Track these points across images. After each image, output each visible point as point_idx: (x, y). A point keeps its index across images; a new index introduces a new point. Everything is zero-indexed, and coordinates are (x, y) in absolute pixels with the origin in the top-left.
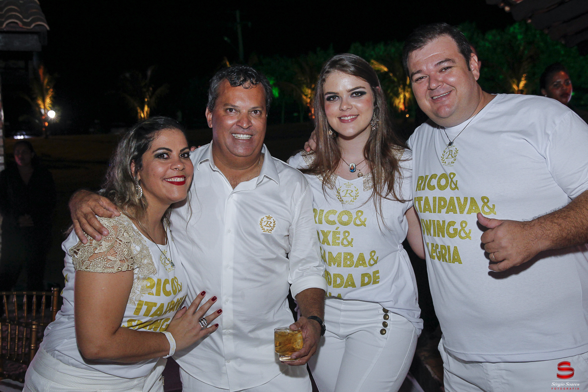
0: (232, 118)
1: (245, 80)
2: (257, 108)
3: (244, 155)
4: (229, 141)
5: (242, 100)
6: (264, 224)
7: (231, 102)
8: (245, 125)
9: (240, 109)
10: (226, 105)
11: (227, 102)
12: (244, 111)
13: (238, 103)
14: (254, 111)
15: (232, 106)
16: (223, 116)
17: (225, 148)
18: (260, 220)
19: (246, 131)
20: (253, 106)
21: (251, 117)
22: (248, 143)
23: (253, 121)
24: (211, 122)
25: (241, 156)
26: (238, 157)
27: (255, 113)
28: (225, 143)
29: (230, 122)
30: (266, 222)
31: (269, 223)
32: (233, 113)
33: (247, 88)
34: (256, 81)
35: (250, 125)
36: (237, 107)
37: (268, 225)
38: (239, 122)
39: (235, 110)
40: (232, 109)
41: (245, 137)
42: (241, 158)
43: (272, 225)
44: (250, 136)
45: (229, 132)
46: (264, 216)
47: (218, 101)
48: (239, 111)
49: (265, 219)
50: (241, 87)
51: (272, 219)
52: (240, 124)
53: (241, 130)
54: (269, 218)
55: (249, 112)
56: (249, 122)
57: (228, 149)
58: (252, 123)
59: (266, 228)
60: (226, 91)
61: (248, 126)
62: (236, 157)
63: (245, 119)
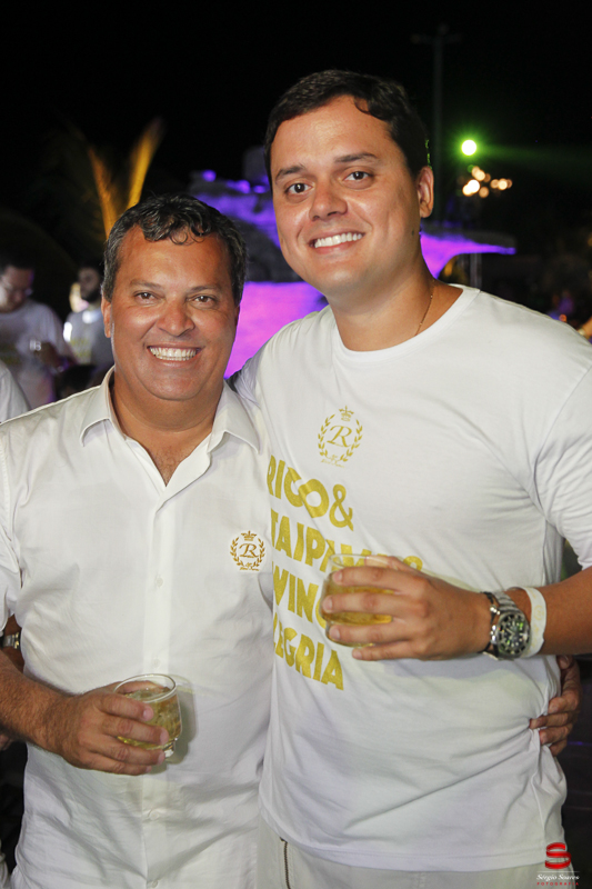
0: (147, 311)
1: (177, 226)
2: (204, 288)
3: (178, 396)
4: (142, 366)
5: (169, 270)
6: (240, 552)
7: (145, 276)
9: (165, 291)
10: (133, 283)
11: (136, 277)
12: (173, 296)
13: (160, 278)
14: (199, 297)
15: (151, 285)
16: (130, 307)
18: (231, 543)
19: (179, 340)
20: (193, 284)
21: (190, 308)
22: (187, 368)
23: (196, 319)
24: (109, 325)
25: (169, 399)
27: (200, 300)
28: (135, 369)
29: (143, 320)
30: (245, 547)
31: (251, 548)
32: (150, 302)
33: (181, 244)
34: (204, 227)
35: (188, 327)
36: (159, 286)
37: (249, 553)
38: (162, 320)
39: (155, 294)
40: (149, 294)
41: (179, 354)
43: (257, 552)
44: (192, 353)
45: (140, 344)
47: (121, 274)
48: (164, 297)
49: (241, 541)
50: (168, 243)
51: (256, 538)
52: (163, 326)
53: (166, 340)
54: (249, 536)
55: (186, 299)
56: (185, 319)
58: (192, 323)
59: (245, 561)
60: (134, 252)
61: (182, 330)
63: (176, 314)
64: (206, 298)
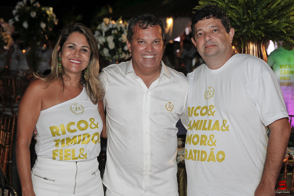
0: (142, 46)
2: (157, 40)
3: (151, 68)
4: (141, 60)
5: (148, 35)
6: (168, 107)
7: (141, 37)
8: (150, 50)
9: (147, 41)
10: (138, 39)
11: (139, 37)
12: (149, 42)
13: (146, 38)
14: (155, 42)
15: (142, 40)
16: (137, 45)
17: (139, 64)
18: (165, 104)
19: (151, 54)
20: (154, 39)
21: (153, 45)
22: (153, 60)
24: (130, 49)
25: (149, 68)
26: (147, 69)
27: (156, 42)
28: (139, 61)
29: (141, 48)
30: (169, 105)
31: (170, 106)
32: (143, 44)
36: (145, 40)
37: (170, 107)
38: (146, 48)
39: (144, 42)
40: (142, 42)
41: (151, 57)
42: (149, 69)
43: (172, 107)
44: (154, 56)
45: (141, 54)
46: (167, 102)
48: (146, 42)
49: (168, 104)
51: (171, 103)
52: (147, 50)
53: (148, 53)
54: (170, 103)
55: (152, 42)
57: (141, 64)
58: (154, 49)
59: (169, 109)
60: (138, 31)
62: (146, 69)
64: (157, 42)
